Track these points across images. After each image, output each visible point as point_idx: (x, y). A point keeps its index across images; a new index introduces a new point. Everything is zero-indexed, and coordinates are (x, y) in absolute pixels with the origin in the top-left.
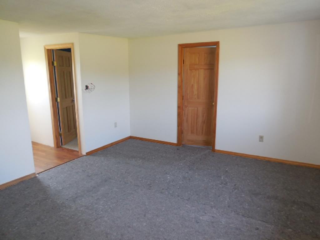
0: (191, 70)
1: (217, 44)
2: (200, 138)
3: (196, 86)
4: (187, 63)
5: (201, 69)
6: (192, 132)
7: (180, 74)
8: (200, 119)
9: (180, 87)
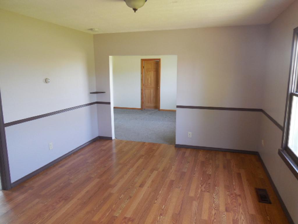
0: (147, 71)
1: (160, 59)
2: (152, 105)
3: (149, 79)
4: (145, 68)
5: (152, 71)
6: (148, 102)
7: (142, 73)
8: (152, 96)
9: (142, 80)
